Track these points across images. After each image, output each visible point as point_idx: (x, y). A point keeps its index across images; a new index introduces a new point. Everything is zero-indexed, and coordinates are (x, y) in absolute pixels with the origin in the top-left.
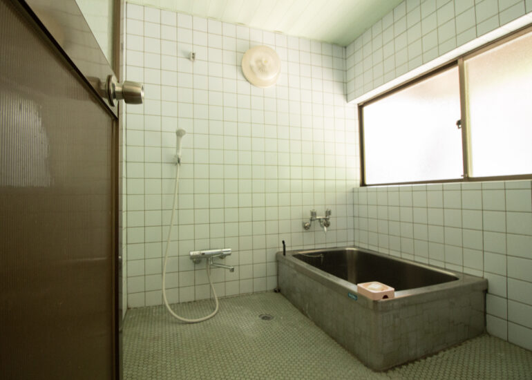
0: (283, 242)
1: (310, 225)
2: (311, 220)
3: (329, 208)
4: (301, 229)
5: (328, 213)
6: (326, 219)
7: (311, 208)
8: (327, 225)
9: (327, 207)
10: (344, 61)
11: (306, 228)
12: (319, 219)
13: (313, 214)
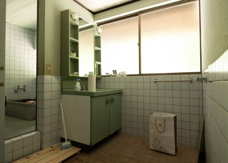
0: (6, 96)
1: (17, 91)
2: (18, 89)
3: (25, 85)
4: (13, 92)
5: (25, 86)
6: (24, 88)
7: (18, 85)
8: (24, 91)
9: (25, 84)
10: (34, 36)
11: (16, 92)
12: (21, 88)
13: (18, 87)
